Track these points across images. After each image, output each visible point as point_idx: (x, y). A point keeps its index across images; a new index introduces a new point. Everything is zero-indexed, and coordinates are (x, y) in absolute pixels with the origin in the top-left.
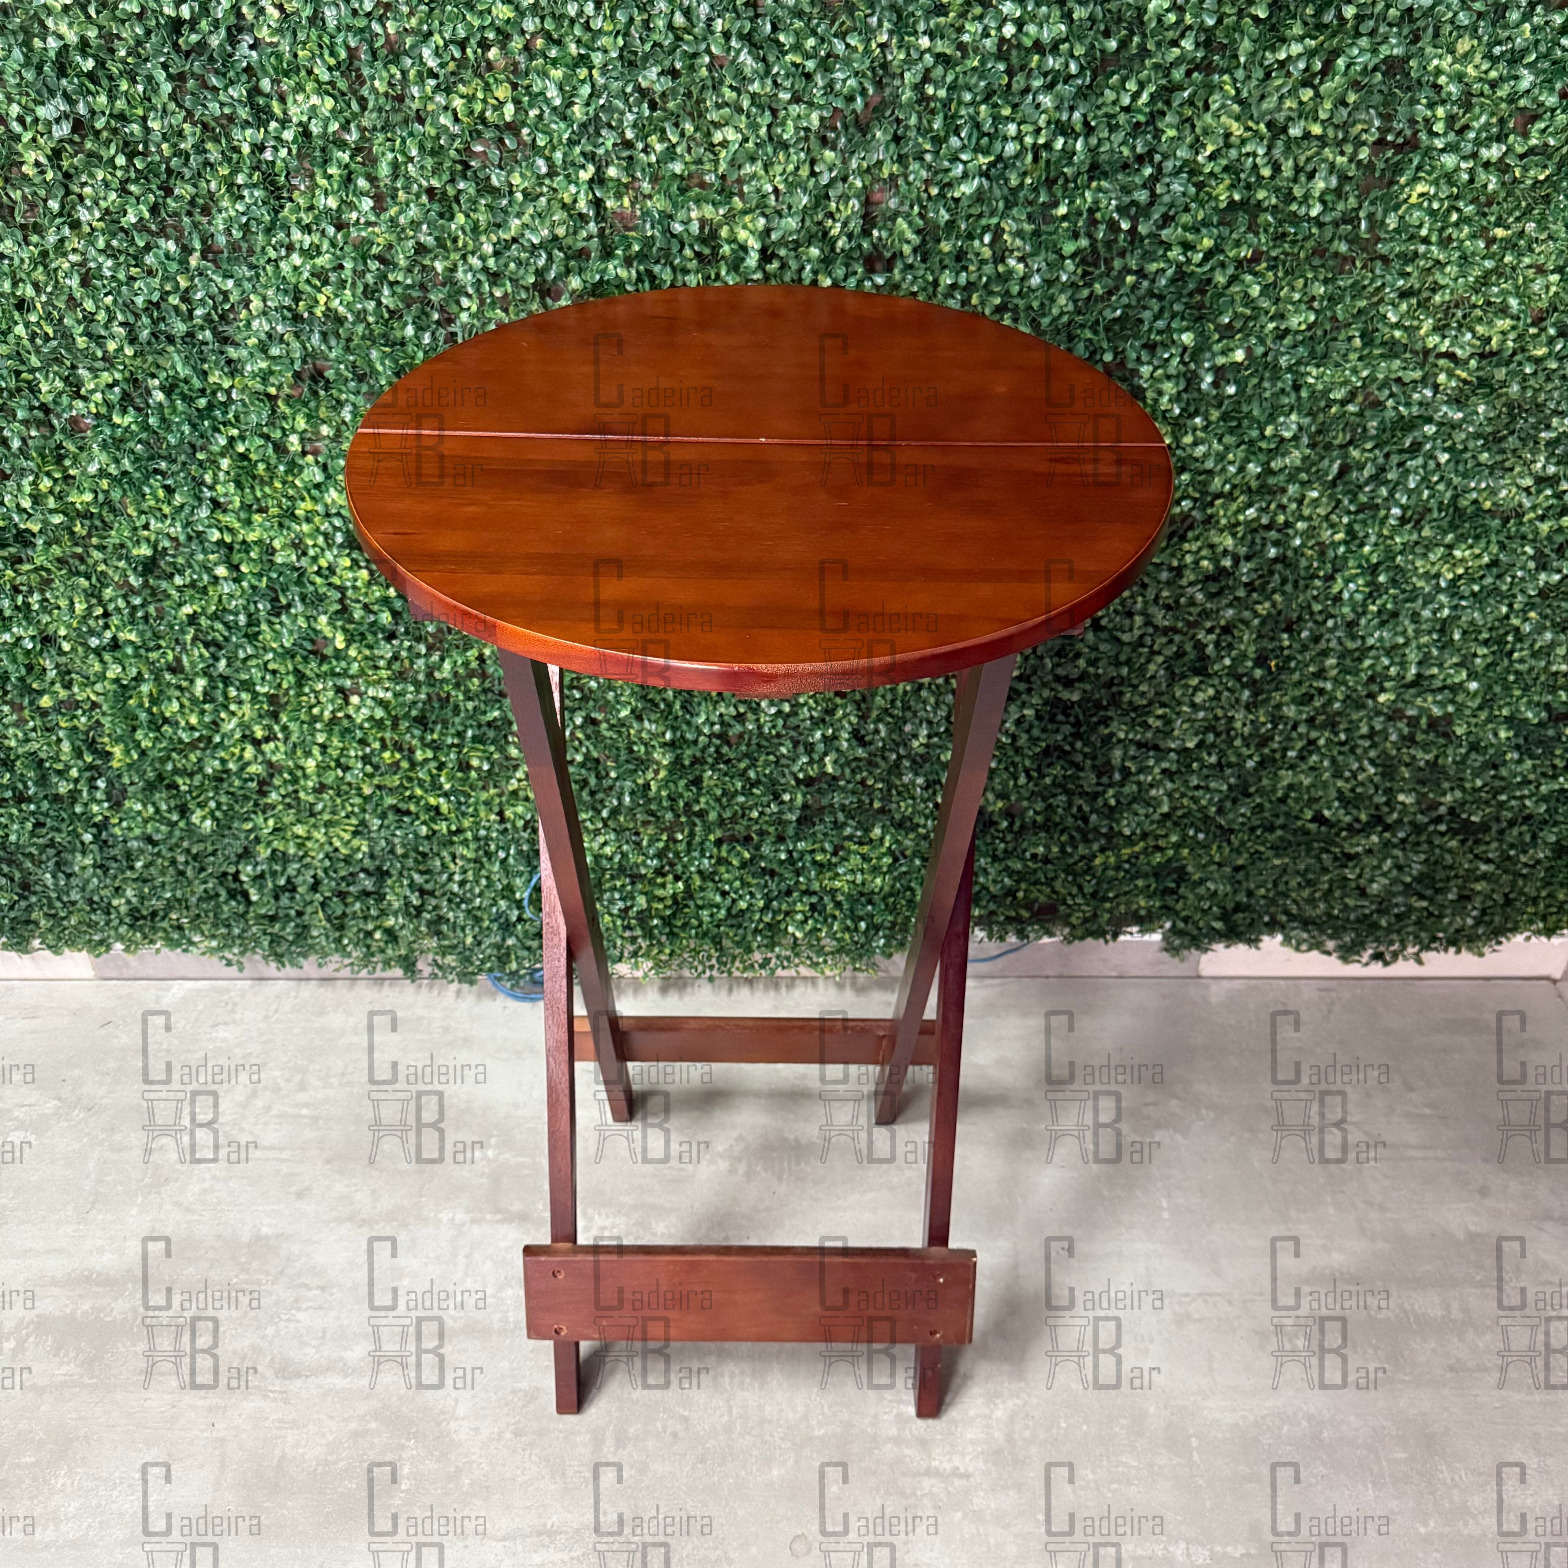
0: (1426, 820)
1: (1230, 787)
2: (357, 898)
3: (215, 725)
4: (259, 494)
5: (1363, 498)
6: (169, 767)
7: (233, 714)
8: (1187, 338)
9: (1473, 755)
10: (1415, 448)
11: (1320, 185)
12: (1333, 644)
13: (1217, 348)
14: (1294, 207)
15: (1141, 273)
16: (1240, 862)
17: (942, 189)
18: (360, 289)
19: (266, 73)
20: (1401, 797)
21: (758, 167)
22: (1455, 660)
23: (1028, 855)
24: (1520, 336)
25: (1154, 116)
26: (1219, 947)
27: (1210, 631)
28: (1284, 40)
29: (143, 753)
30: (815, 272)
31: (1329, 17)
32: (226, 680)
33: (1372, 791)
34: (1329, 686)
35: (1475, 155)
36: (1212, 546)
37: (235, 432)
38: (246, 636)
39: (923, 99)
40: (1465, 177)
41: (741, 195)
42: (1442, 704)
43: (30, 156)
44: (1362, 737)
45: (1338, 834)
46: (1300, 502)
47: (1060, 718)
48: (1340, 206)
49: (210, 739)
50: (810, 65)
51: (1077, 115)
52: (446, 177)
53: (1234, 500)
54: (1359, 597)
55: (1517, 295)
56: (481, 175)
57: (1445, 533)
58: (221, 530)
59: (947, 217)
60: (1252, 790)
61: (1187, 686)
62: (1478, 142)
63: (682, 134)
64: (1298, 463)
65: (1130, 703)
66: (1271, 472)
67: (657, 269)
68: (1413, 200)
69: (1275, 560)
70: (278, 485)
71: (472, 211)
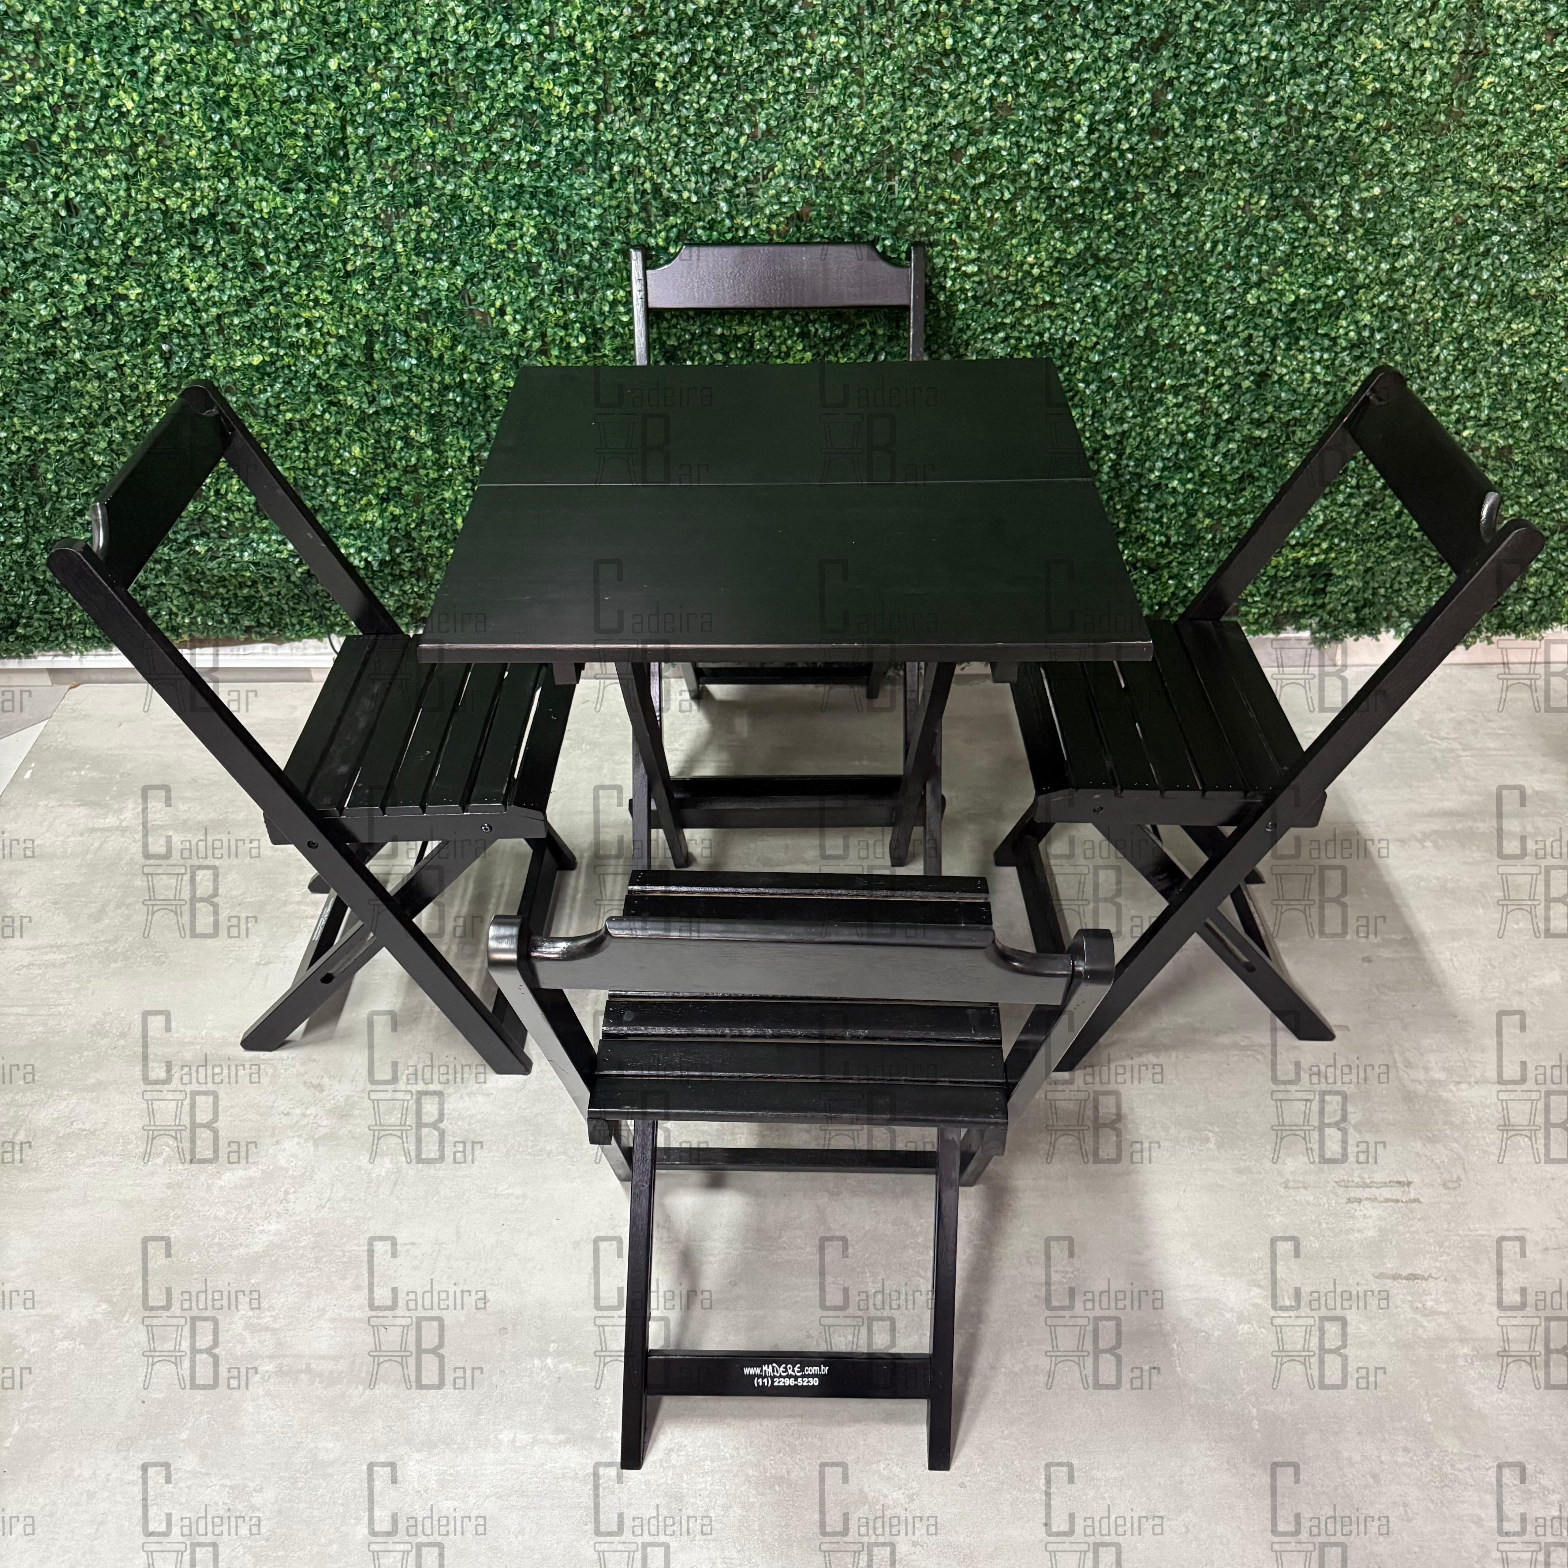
1: (1365, 504)
5: (1453, 288)
8: (1346, 179)
10: (1486, 252)
11: (1429, 78)
13: (1363, 185)
14: (1412, 93)
15: (1318, 138)
17: (1200, 86)
19: (804, 24)
21: (1092, 74)
24: (1553, 174)
25: (1331, 37)
26: (1351, 638)
30: (1120, 140)
35: (1522, 58)
39: (1193, 30)
40: (1516, 71)
42: (1505, 438)
43: (661, 76)
46: (1414, 289)
48: (1442, 91)
50: (1129, 11)
51: (1284, 38)
53: (1372, 289)
54: (1450, 358)
55: (1551, 147)
56: (926, 83)
57: (1506, 312)
59: (1202, 104)
62: (1524, 50)
63: (1048, 55)
64: (1413, 262)
66: (1396, 270)
67: (1023, 140)
68: (1485, 87)
71: (918, 105)
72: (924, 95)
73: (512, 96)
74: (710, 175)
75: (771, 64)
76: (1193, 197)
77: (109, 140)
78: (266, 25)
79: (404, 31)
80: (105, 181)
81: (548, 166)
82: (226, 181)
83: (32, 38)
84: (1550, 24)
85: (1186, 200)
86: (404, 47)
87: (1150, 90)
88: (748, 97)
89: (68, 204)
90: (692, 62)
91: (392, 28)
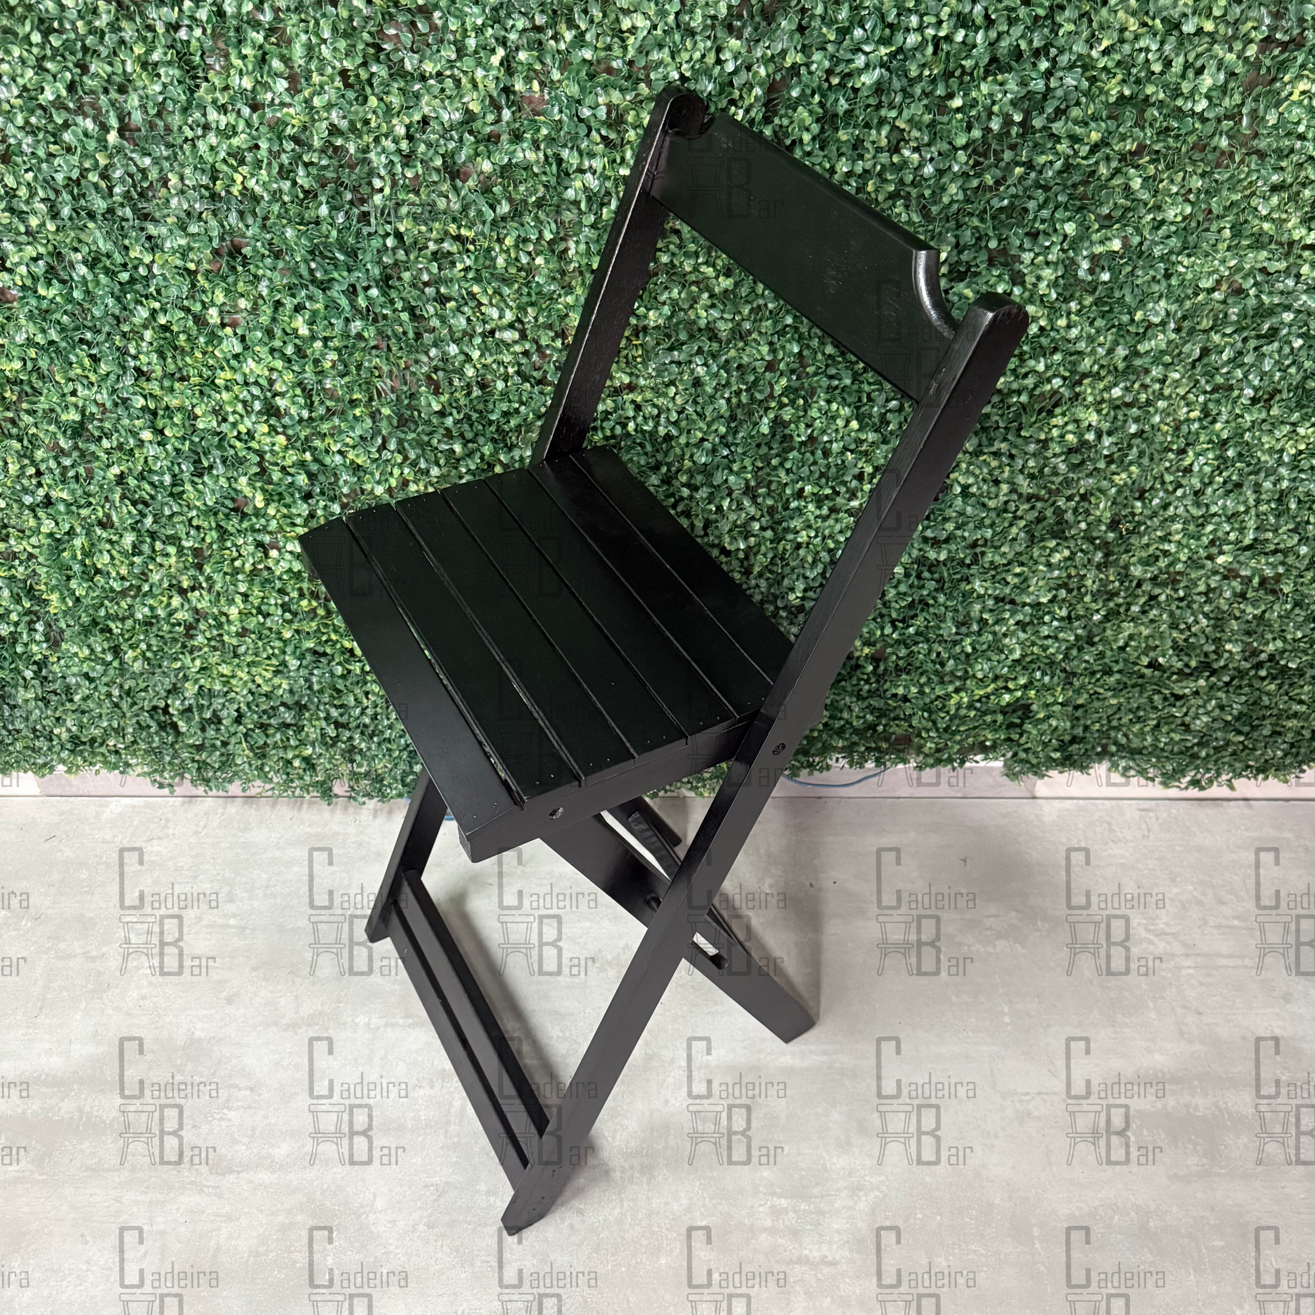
0: (1248, 665)
1: (1078, 638)
2: (278, 729)
3: (144, 576)
4: (180, 364)
6: (102, 612)
7: (161, 565)
8: (1070, 228)
9: (1297, 611)
10: (1273, 333)
11: (1207, 81)
12: (1181, 510)
13: (1096, 237)
14: (1180, 102)
15: (1029, 165)
16: (1080, 701)
17: (843, 78)
18: (275, 170)
20: (1228, 647)
21: (665, 55)
22: (1291, 526)
23: (888, 694)
25: (1054, 10)
26: (1053, 773)
27: (1069, 498)
29: (78, 600)
32: (153, 535)
33: (1203, 641)
34: (1172, 548)
36: (1077, 421)
37: (157, 305)
38: (171, 495)
41: (649, 83)
44: (1200, 594)
45: (1169, 678)
46: (1163, 381)
47: (926, 574)
48: (1227, 102)
49: (139, 588)
51: (978, 8)
52: (359, 61)
53: (1101, 379)
56: (395, 58)
57: (1292, 412)
58: (145, 397)
59: (846, 106)
60: (1096, 639)
61: (1045, 548)
63: (592, 21)
64: (1163, 346)
65: (992, 563)
66: (1137, 354)
68: (1295, 97)
69: (1134, 436)
70: (198, 355)
72: (392, 78)
87: (763, 82)
88: (105, 69)
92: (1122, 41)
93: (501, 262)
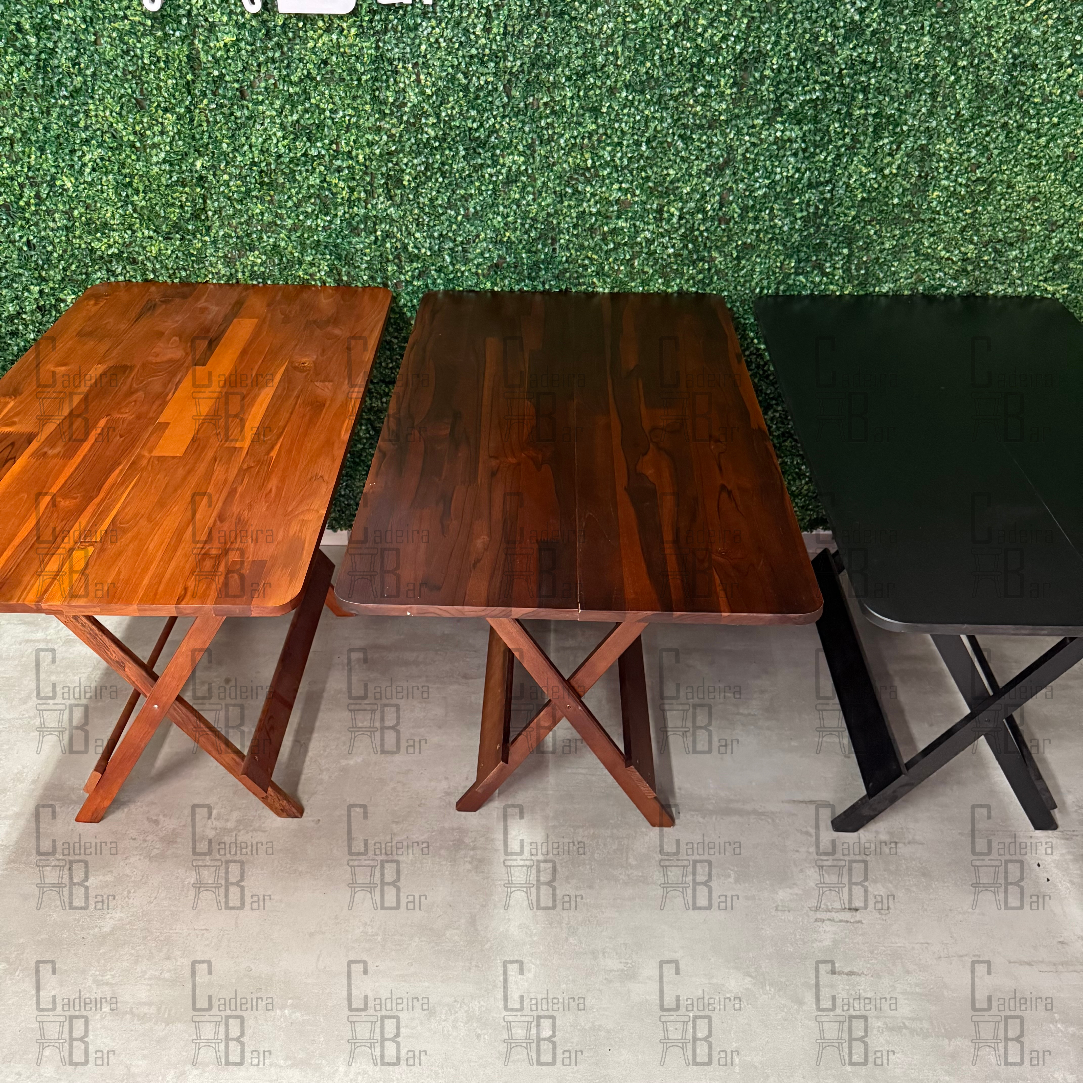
8: (845, 251)
13: (857, 255)
14: (887, 201)
15: (827, 225)
17: (750, 192)
18: (522, 231)
19: (498, 148)
21: (681, 184)
24: (978, 252)
25: (833, 165)
28: (881, 138)
30: (699, 224)
31: (898, 129)
35: (956, 181)
39: (745, 158)
40: (952, 189)
41: (674, 194)
43: (407, 177)
50: (704, 146)
51: (803, 165)
52: (562, 187)
55: (976, 235)
56: (575, 187)
59: (752, 203)
67: (638, 223)
68: (933, 197)
71: (570, 200)
72: (573, 194)
73: (313, 186)
74: (439, 238)
75: (477, 172)
76: (748, 260)
77: (55, 205)
78: (157, 139)
79: (244, 145)
80: (52, 230)
81: (336, 229)
82: (129, 232)
83: (8, 142)
84: (973, 161)
85: (743, 262)
86: (244, 155)
87: (719, 194)
88: (463, 192)
89: (28, 242)
90: (426, 169)
91: (237, 143)
92: (861, 177)
93: (606, 268)
